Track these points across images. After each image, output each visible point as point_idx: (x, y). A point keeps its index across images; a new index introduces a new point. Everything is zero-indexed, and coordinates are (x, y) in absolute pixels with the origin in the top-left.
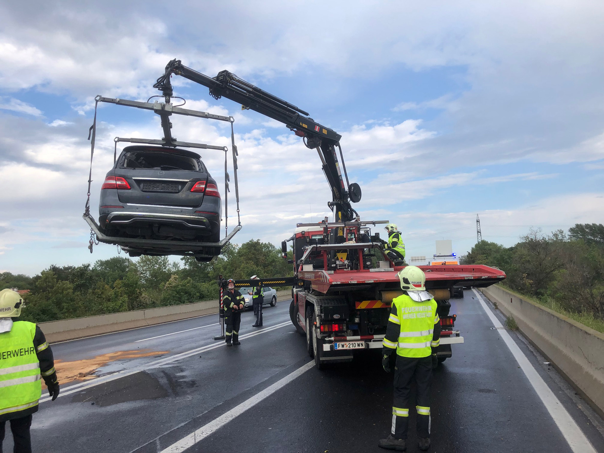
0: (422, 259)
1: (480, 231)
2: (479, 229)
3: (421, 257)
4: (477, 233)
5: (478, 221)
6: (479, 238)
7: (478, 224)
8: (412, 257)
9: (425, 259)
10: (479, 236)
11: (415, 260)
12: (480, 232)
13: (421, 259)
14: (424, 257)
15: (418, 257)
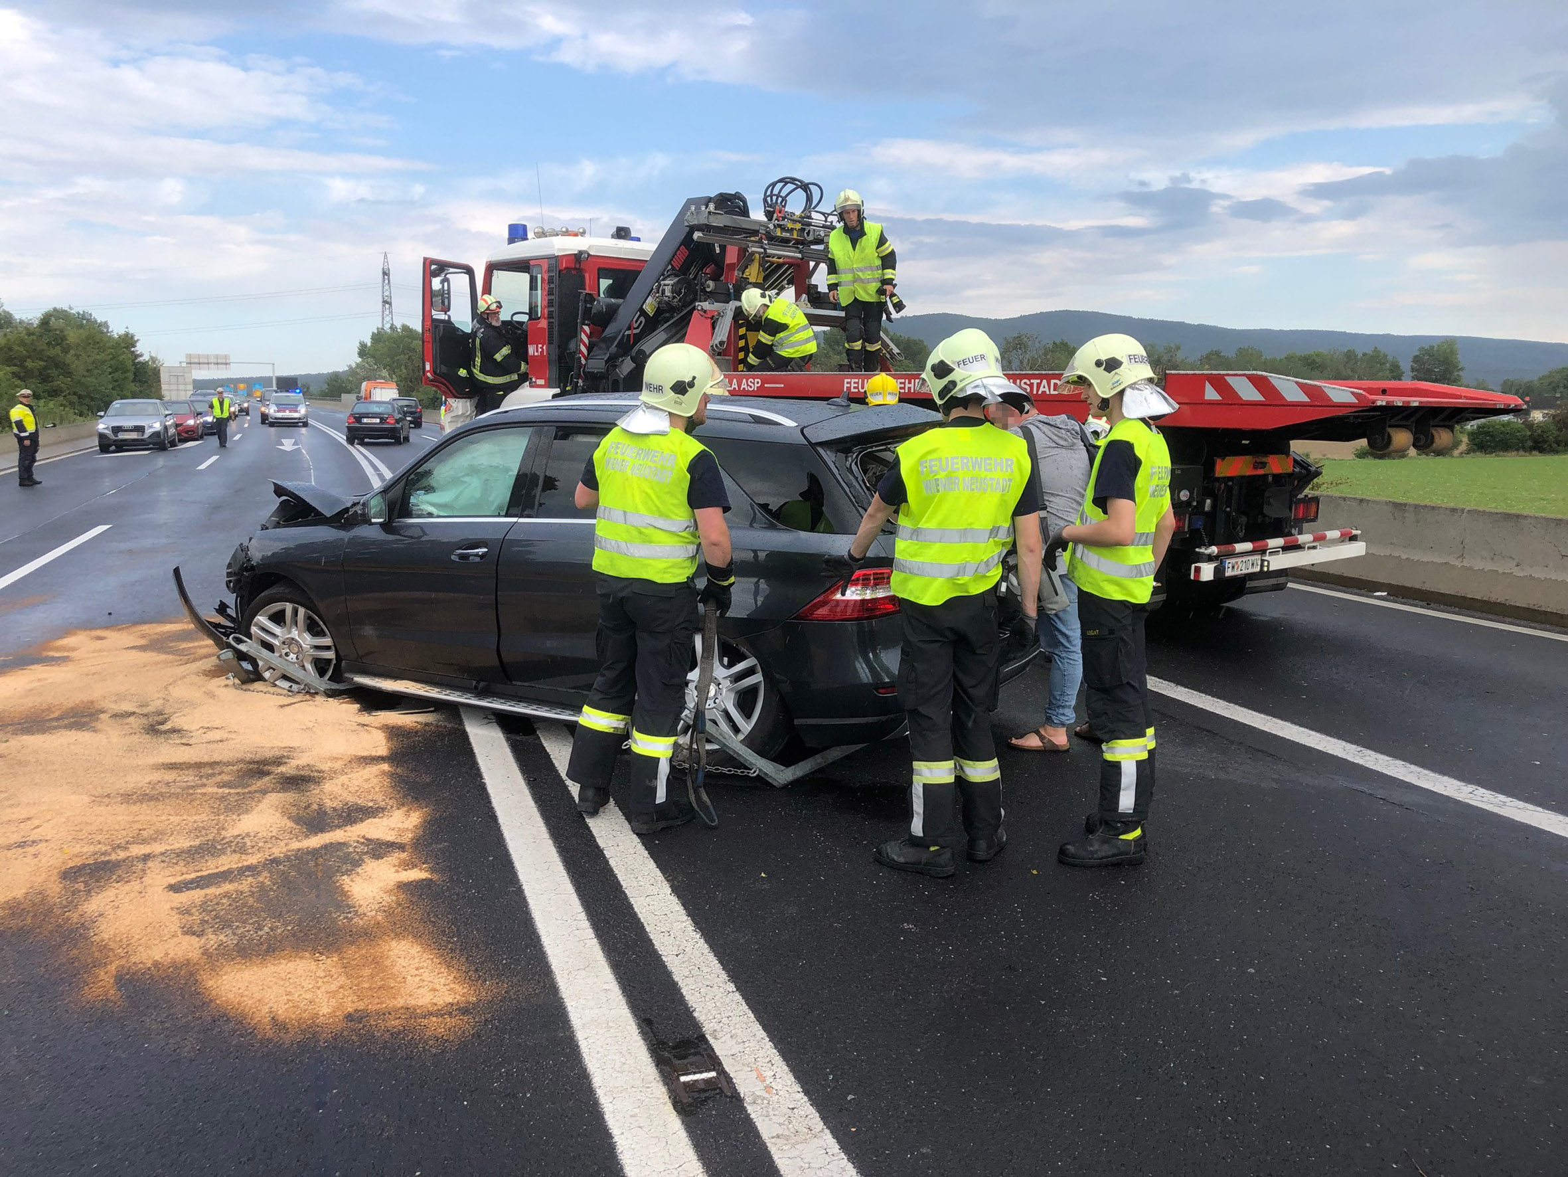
0: (219, 361)
1: (389, 300)
2: (387, 293)
3: (217, 357)
4: (381, 304)
5: (386, 273)
6: (388, 319)
7: (387, 281)
8: (189, 356)
9: (229, 364)
10: (387, 312)
11: (199, 364)
12: (390, 304)
13: (217, 364)
14: (226, 357)
15: (208, 356)
